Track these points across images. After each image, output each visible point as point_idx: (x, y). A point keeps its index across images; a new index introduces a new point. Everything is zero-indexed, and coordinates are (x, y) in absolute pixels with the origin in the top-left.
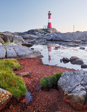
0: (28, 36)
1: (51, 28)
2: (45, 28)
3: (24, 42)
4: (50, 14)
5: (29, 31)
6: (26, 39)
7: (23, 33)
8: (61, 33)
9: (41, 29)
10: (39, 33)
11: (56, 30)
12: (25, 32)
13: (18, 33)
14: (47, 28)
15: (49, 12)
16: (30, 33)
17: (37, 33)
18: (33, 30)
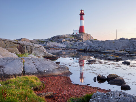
0: (51, 44)
1: (84, 34)
2: (75, 34)
3: (47, 53)
4: (82, 14)
5: (53, 38)
6: (49, 49)
7: (45, 41)
8: (98, 41)
9: (70, 35)
10: (67, 40)
11: (91, 37)
12: (47, 39)
13: (38, 40)
14: (78, 33)
15: (82, 11)
16: (54, 40)
17: (64, 40)
18: (59, 36)
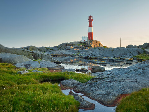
1: (93, 41)
2: (83, 41)
3: (53, 59)
5: (61, 45)
7: (53, 48)
9: (78, 42)
13: (46, 48)
15: (90, 17)
16: (62, 48)
18: (67, 43)
